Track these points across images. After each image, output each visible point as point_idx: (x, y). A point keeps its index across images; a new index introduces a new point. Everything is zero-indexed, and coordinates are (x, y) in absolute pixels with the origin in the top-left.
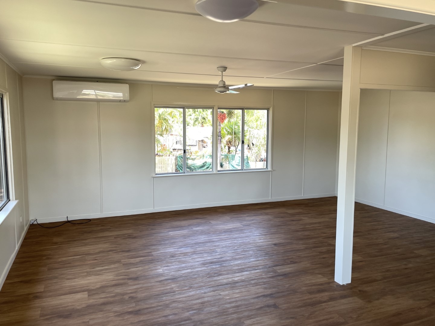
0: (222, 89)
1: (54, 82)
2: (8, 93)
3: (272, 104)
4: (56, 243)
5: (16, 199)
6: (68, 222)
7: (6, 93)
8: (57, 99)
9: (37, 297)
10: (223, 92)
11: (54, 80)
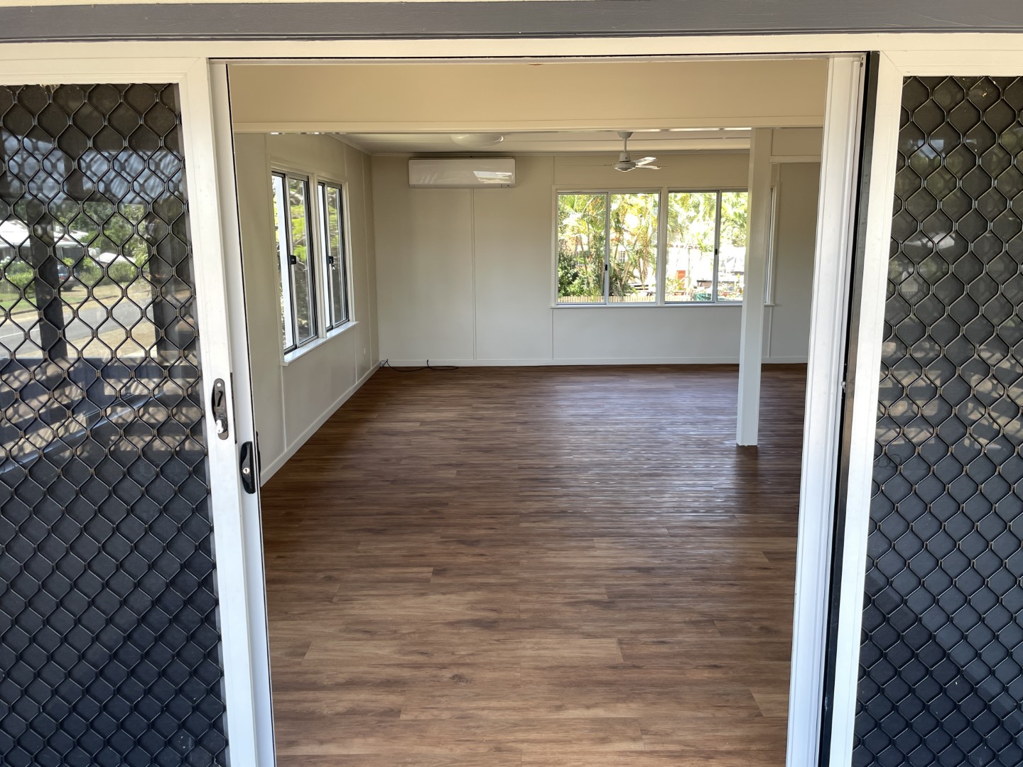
0: (624, 165)
1: (411, 161)
2: (347, 183)
3: (778, 179)
4: (404, 385)
5: (356, 320)
6: (429, 367)
7: (345, 183)
8: (414, 187)
9: (367, 421)
10: (626, 169)
11: (411, 158)
